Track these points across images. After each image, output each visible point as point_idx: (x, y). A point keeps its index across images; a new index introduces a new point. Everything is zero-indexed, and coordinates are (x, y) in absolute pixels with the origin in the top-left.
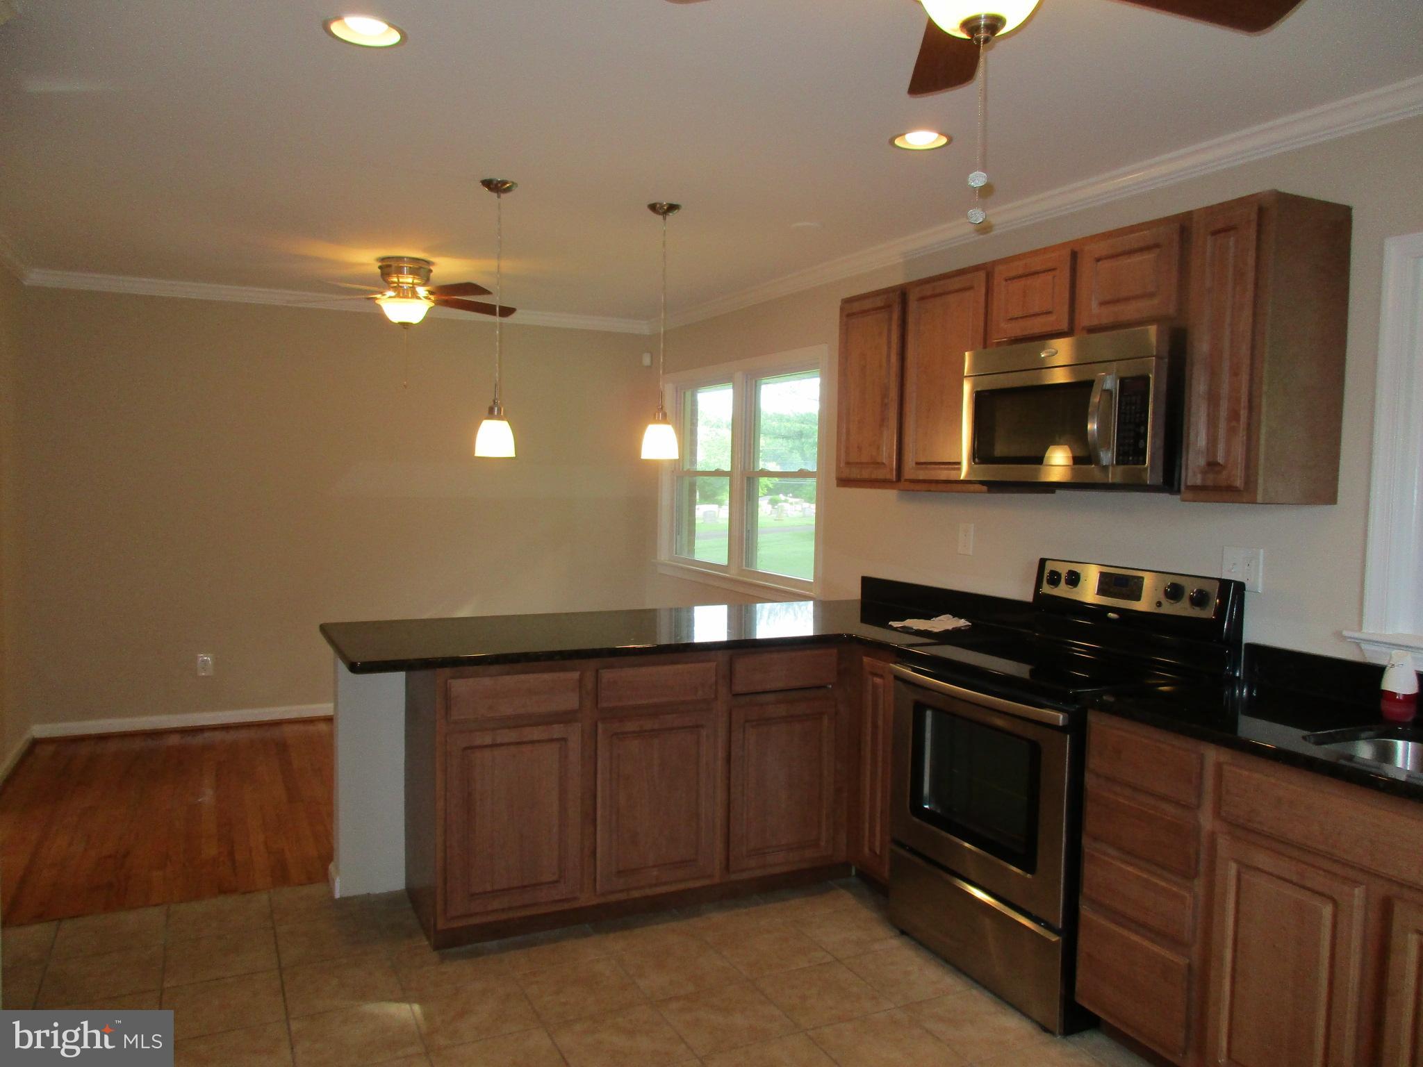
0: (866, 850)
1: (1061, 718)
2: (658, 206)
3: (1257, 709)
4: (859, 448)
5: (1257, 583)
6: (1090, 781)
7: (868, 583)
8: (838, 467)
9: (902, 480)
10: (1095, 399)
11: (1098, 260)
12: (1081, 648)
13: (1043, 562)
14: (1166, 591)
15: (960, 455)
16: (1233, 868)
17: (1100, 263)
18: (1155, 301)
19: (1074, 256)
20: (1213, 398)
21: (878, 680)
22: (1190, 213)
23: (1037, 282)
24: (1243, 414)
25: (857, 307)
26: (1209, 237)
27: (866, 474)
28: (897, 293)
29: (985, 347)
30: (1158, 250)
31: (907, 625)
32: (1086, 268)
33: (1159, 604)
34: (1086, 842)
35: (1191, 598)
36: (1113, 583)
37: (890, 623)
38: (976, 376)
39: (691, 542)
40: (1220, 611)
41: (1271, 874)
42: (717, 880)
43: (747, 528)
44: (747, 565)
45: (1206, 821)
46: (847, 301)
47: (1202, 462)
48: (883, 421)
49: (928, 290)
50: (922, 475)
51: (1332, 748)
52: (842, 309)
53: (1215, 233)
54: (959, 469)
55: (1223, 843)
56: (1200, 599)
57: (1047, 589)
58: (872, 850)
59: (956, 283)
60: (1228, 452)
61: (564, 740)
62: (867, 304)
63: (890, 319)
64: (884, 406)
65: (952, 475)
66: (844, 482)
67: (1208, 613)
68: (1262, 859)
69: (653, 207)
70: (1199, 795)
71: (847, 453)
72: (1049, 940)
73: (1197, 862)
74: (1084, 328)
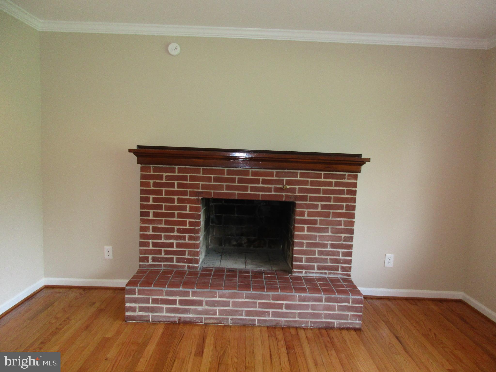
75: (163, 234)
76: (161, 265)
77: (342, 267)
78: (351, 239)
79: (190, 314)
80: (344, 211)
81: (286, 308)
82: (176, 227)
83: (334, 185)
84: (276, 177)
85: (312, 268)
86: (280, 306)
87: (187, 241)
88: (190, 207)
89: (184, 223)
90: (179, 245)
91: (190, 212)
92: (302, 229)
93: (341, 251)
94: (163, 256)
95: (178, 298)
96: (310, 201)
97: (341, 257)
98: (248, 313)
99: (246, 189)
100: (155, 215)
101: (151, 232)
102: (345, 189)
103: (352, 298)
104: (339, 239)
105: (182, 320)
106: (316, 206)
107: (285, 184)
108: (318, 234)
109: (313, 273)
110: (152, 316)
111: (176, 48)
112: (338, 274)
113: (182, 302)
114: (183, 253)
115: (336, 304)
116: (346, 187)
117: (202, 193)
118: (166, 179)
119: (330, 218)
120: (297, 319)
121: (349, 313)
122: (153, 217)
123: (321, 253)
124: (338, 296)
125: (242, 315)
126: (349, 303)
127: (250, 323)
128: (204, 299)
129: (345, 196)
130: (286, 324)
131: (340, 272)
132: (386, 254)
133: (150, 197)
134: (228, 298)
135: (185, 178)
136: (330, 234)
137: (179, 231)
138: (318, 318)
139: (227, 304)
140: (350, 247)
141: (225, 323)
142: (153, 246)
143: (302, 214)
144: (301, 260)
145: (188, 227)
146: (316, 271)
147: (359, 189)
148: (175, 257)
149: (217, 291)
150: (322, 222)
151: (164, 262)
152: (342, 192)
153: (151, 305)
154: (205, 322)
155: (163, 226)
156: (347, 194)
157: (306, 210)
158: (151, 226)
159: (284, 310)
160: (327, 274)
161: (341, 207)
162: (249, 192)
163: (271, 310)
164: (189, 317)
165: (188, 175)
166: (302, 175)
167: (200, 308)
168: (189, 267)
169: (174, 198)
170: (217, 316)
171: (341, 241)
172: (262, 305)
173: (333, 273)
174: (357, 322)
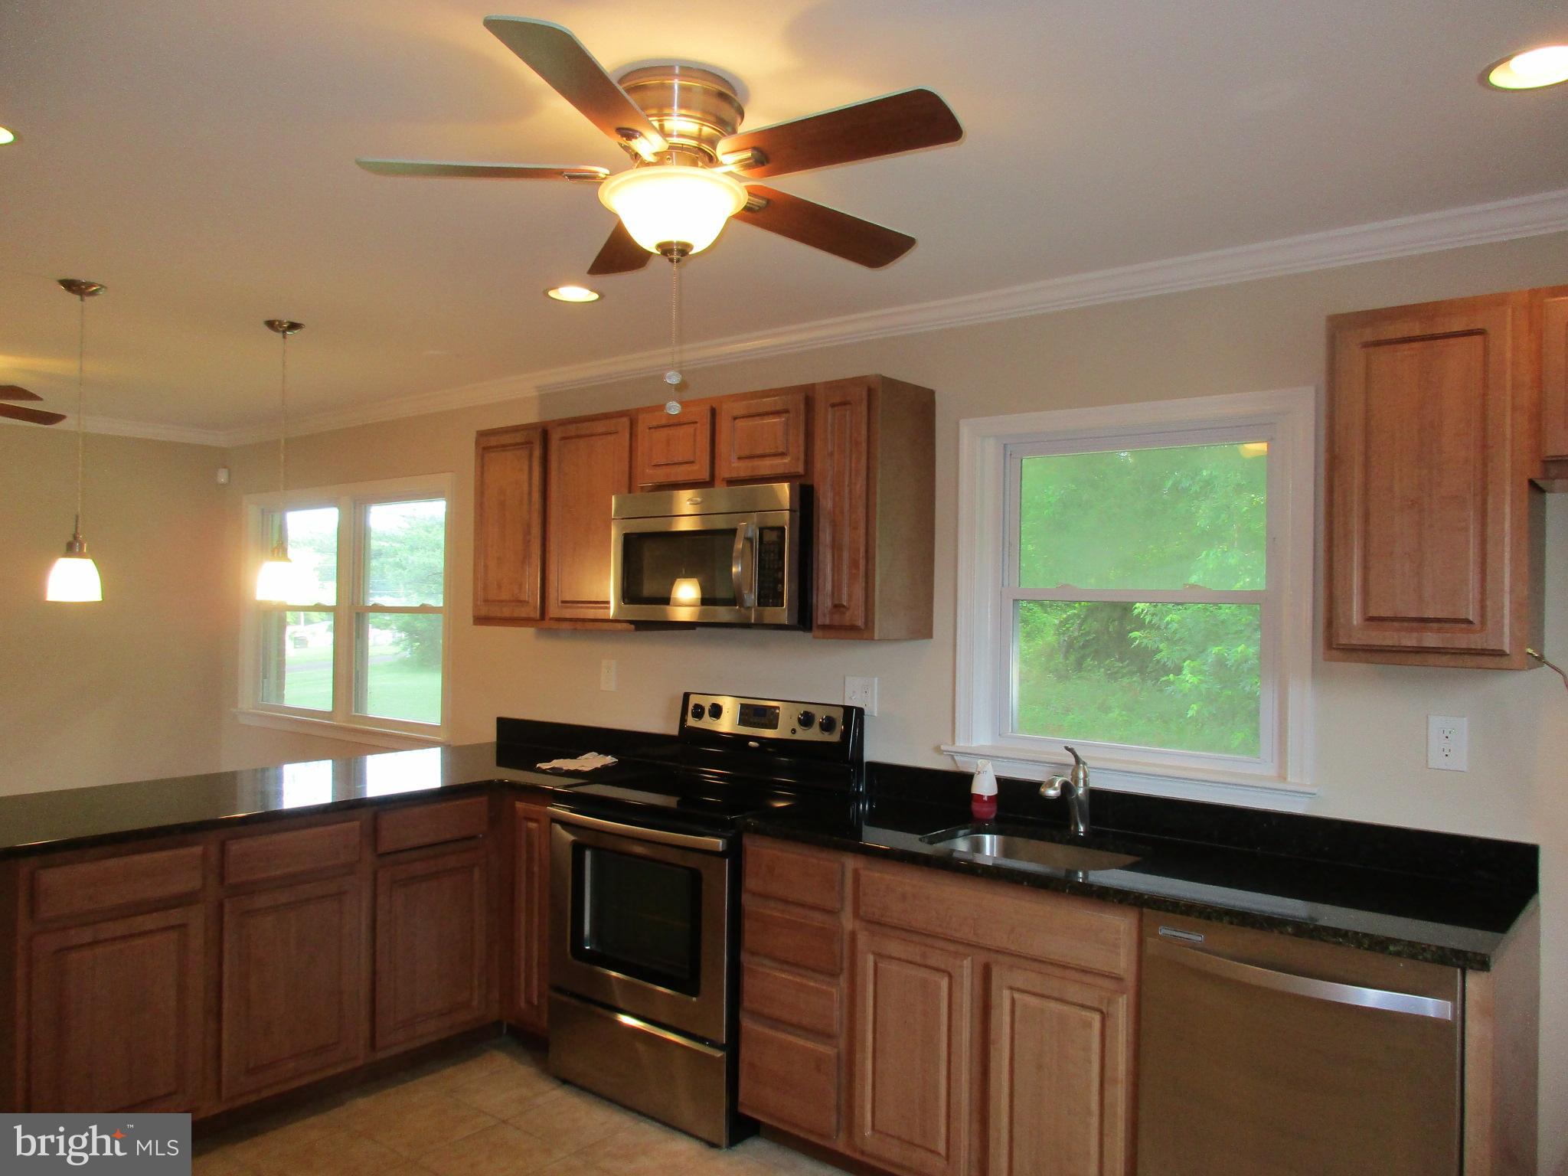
0: (523, 1004)
1: (719, 844)
2: (277, 323)
3: (877, 820)
4: (500, 587)
5: (873, 708)
6: (746, 899)
7: (503, 724)
8: (475, 605)
9: (547, 618)
10: (739, 545)
11: (735, 418)
12: (712, 775)
13: (687, 696)
14: (799, 719)
15: (609, 594)
16: (871, 958)
17: (737, 420)
18: (786, 460)
19: (713, 412)
20: (836, 547)
21: (533, 825)
22: (813, 385)
23: (681, 431)
24: (862, 562)
25: (493, 441)
26: (830, 409)
27: (506, 612)
28: (540, 430)
29: (630, 492)
30: (787, 415)
31: (556, 766)
32: (724, 425)
33: (794, 731)
34: (745, 958)
35: (821, 724)
36: (752, 714)
37: (538, 765)
38: (623, 519)
39: (280, 686)
40: (845, 734)
41: (899, 959)
42: (361, 1062)
43: (356, 668)
44: (357, 711)
45: (848, 922)
46: (482, 434)
47: (829, 603)
48: (525, 558)
49: (572, 430)
50: (568, 613)
51: (941, 846)
52: (477, 443)
53: (833, 406)
54: (609, 608)
55: (862, 939)
56: (828, 725)
57: (691, 722)
58: (529, 1002)
59: (600, 427)
60: (850, 596)
61: (184, 926)
62: (507, 439)
63: (531, 456)
64: (527, 543)
65: (599, 614)
66: (481, 620)
67: (835, 737)
68: (894, 948)
69: (271, 324)
70: (842, 900)
71: (485, 588)
72: (714, 1057)
73: (842, 963)
74: (723, 479)
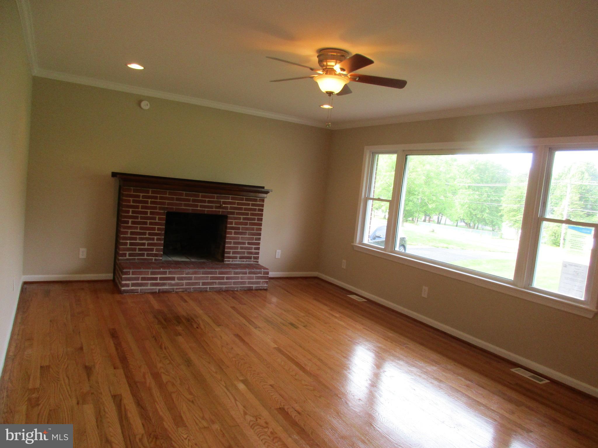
75: (138, 237)
76: (135, 258)
77: (254, 257)
78: (259, 239)
79: (166, 286)
80: (256, 222)
81: (227, 279)
82: (148, 232)
83: (251, 205)
84: (216, 199)
85: (236, 258)
86: (223, 278)
87: (155, 241)
88: (159, 217)
89: (154, 229)
90: (149, 244)
91: (159, 221)
92: (231, 233)
93: (254, 246)
94: (137, 252)
95: (159, 276)
96: (236, 215)
97: (253, 251)
98: (204, 284)
99: (197, 206)
100: (133, 223)
101: (129, 235)
102: (257, 208)
103: (263, 271)
104: (252, 239)
105: (161, 290)
106: (240, 219)
107: (222, 204)
108: (240, 236)
109: (236, 261)
110: (140, 289)
111: (147, 105)
112: (251, 261)
113: (161, 279)
114: (152, 250)
115: (254, 275)
116: (258, 207)
117: (167, 208)
118: (142, 198)
119: (248, 226)
120: (233, 286)
121: (261, 280)
122: (131, 224)
123: (242, 248)
124: (256, 270)
125: (200, 285)
126: (261, 274)
127: (205, 289)
128: (176, 276)
129: (257, 212)
130: (226, 289)
131: (252, 260)
132: (277, 250)
133: (130, 210)
134: (191, 274)
135: (156, 198)
136: (247, 236)
137: (150, 234)
138: (244, 284)
139: (190, 279)
140: (259, 244)
141: (189, 291)
142: (130, 245)
143: (231, 223)
144: (229, 253)
145: (156, 232)
146: (238, 260)
147: (265, 208)
148: (146, 253)
149: (184, 270)
150: (243, 228)
151: (137, 256)
152: (255, 210)
153: (140, 282)
154: (176, 291)
155: (138, 231)
156: (258, 211)
157: (234, 221)
158: (129, 231)
159: (225, 281)
160: (245, 262)
161: (254, 219)
162: (199, 208)
163: (217, 281)
164: (166, 288)
165: (158, 195)
166: (232, 199)
167: (173, 282)
168: (155, 260)
169: (148, 211)
170: (184, 287)
171: (253, 240)
172: (212, 278)
173: (249, 261)
174: (266, 285)
